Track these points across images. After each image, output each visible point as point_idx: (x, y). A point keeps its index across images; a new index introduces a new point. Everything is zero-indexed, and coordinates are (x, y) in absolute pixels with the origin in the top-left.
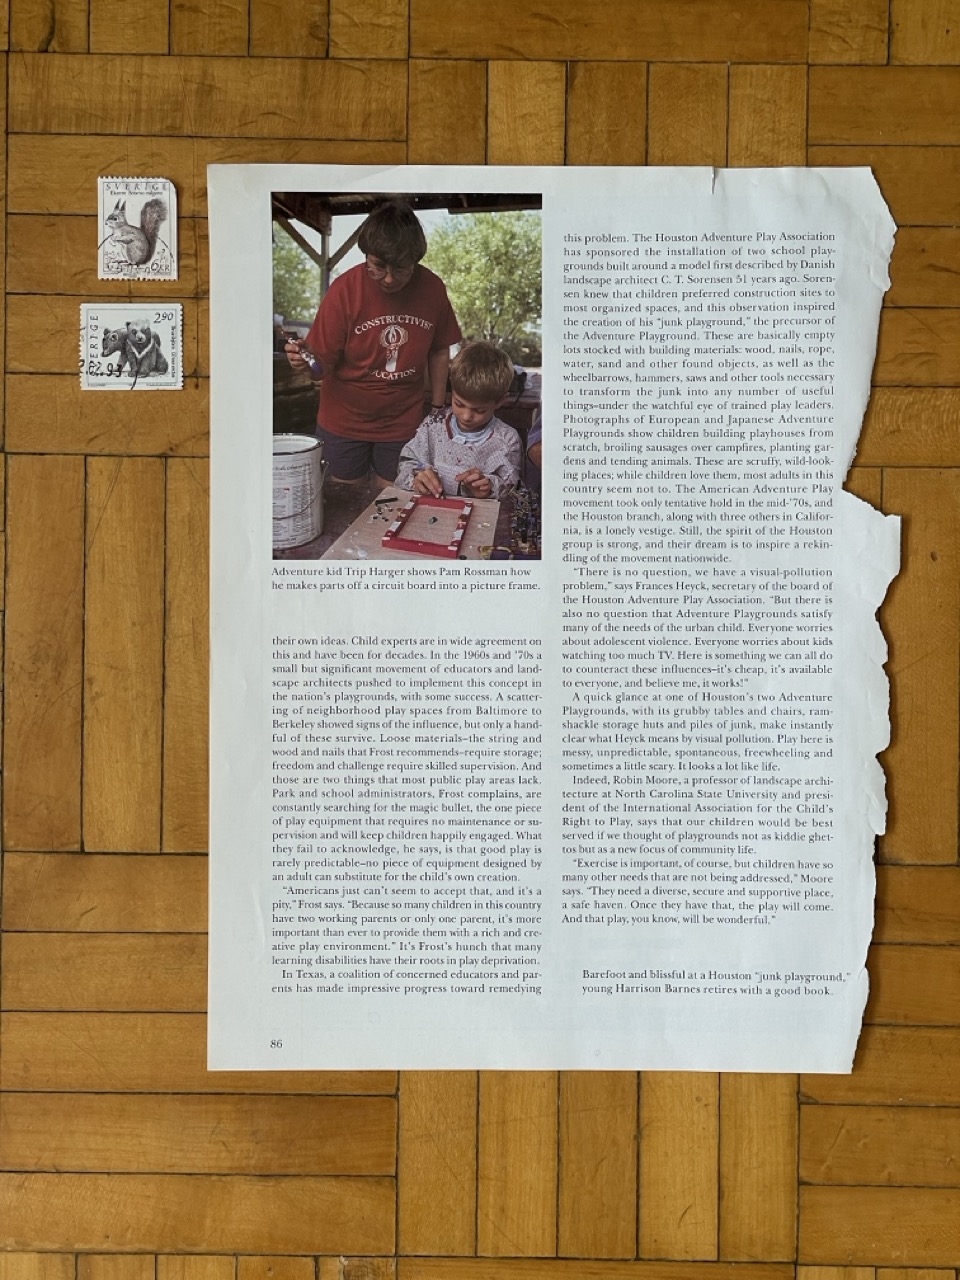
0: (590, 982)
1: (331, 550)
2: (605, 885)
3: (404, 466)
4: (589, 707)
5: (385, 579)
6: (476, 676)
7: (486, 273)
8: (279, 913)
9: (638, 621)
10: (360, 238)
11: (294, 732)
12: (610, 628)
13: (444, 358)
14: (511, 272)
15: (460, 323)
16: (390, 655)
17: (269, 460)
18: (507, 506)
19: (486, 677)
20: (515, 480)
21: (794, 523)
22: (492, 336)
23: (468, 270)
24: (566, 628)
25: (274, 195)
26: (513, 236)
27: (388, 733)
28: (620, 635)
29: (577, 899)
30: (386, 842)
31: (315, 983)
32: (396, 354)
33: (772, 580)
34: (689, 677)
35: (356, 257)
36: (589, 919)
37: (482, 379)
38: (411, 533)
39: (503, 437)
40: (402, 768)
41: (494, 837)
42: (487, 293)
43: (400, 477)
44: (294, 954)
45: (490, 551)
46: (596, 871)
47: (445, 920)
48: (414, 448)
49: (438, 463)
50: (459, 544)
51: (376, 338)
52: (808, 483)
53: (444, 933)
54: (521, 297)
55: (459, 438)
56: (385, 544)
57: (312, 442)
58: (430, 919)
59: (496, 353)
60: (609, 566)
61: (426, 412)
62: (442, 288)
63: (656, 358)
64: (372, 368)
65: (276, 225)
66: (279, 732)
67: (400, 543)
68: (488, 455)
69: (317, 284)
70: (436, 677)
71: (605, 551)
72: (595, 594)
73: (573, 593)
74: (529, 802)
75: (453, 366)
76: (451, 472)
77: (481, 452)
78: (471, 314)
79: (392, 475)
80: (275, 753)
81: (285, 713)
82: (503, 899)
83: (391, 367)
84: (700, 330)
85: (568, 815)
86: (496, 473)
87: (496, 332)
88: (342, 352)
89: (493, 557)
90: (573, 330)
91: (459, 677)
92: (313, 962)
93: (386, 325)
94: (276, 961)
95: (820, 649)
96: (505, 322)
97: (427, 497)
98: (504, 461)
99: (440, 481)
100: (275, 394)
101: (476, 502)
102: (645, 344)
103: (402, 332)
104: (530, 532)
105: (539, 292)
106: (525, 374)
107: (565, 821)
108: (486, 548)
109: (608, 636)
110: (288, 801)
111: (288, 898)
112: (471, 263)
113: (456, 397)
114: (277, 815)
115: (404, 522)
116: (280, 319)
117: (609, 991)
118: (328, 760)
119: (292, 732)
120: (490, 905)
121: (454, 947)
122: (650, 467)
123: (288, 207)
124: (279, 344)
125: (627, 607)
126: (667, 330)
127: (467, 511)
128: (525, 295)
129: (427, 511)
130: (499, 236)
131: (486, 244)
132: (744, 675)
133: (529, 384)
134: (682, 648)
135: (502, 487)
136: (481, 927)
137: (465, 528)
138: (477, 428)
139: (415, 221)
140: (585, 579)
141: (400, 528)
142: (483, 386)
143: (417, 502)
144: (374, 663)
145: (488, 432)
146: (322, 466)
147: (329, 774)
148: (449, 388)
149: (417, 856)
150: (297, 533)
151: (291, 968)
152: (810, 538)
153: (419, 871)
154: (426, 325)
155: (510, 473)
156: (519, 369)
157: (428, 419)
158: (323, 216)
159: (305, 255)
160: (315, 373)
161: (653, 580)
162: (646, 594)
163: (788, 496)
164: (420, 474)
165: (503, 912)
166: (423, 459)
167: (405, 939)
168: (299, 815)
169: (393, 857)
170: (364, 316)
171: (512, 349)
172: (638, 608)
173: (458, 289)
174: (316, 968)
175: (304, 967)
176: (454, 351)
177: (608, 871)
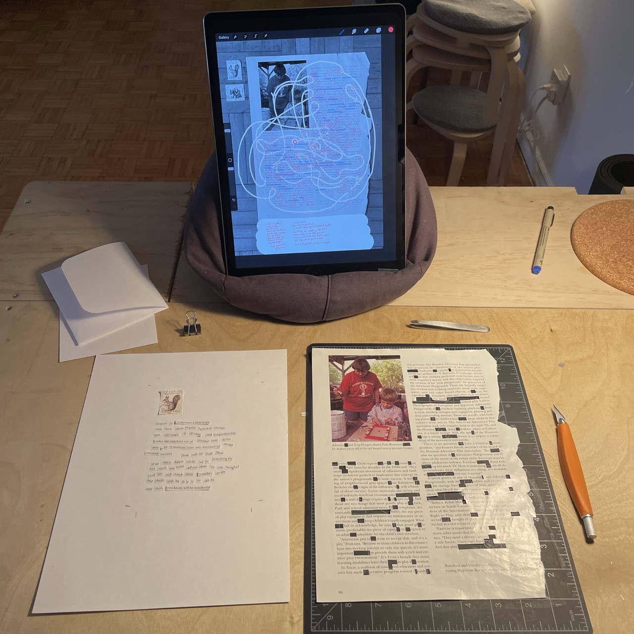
0: (448, 568)
1: (349, 439)
2: (448, 536)
3: (369, 418)
4: (433, 481)
5: (366, 447)
6: (397, 473)
7: (387, 372)
8: (339, 547)
9: (445, 457)
10: (353, 366)
11: (341, 490)
12: (436, 459)
13: (378, 392)
14: (394, 372)
15: (381, 383)
16: (369, 468)
17: (330, 417)
18: (400, 427)
19: (400, 473)
20: (402, 421)
21: (486, 430)
22: (391, 386)
23: (382, 372)
24: (422, 459)
25: (329, 356)
26: (393, 365)
27: (371, 489)
28: (439, 461)
29: (439, 540)
30: (374, 523)
31: (353, 570)
32: (364, 391)
33: (483, 445)
34: (464, 472)
35: (352, 370)
36: (444, 547)
37: (389, 396)
38: (373, 434)
39: (397, 411)
40: (376, 500)
41: (409, 521)
42: (388, 377)
43: (368, 420)
44: (345, 560)
45: (397, 439)
46: (444, 531)
47: (396, 548)
48: (372, 413)
49: (378, 417)
50: (387, 437)
51: (358, 387)
52: (488, 420)
53: (395, 553)
54: (397, 377)
55: (384, 411)
56: (365, 437)
57: (343, 412)
58: (390, 548)
59: (392, 390)
60: (433, 442)
61: (374, 403)
62: (376, 376)
63: (437, 391)
64: (358, 394)
65: (330, 363)
66: (337, 490)
67: (369, 437)
68: (393, 415)
69: (341, 376)
70: (384, 473)
71: (431, 438)
72: (429, 450)
73: (423, 450)
74: (418, 510)
75: (380, 393)
76: (383, 419)
77: (391, 414)
78: (384, 381)
79: (366, 420)
80: (335, 496)
81: (338, 484)
82: (414, 541)
83: (363, 394)
84: (448, 384)
85: (432, 513)
86: (396, 419)
87: (391, 385)
88: (349, 391)
89: (398, 441)
90: (413, 385)
91: (391, 473)
92: (352, 563)
93: (361, 384)
94: (338, 563)
95: (502, 464)
96: (393, 383)
97: (377, 425)
98: (398, 416)
99: (380, 421)
100: (331, 401)
101: (391, 426)
102: (434, 388)
103: (365, 386)
104: (408, 434)
105: (402, 376)
106: (401, 395)
107: (431, 516)
108: (395, 438)
109: (436, 461)
110: (340, 511)
111: (342, 542)
112: (383, 370)
113: (382, 400)
114: (337, 515)
115: (370, 431)
116: (331, 383)
117: (455, 571)
118: (352, 498)
119: (340, 490)
120: (410, 543)
121: (400, 557)
122: (440, 417)
123: (332, 359)
124: (331, 389)
125: (440, 453)
126: (439, 385)
127: (388, 429)
128: (398, 377)
129: (376, 429)
130: (389, 365)
131: (386, 366)
132: (480, 471)
133: (402, 397)
134: (459, 464)
135: (398, 423)
136: (408, 550)
137: (389, 433)
138: (390, 408)
139: (367, 361)
140: (426, 446)
141: (369, 433)
142: (389, 398)
143: (374, 427)
144: (365, 470)
145: (392, 409)
146: (345, 418)
147: (353, 502)
148: (380, 398)
149: (384, 527)
150: (338, 435)
151: (344, 565)
152: (492, 434)
153: (385, 532)
154: (372, 384)
155: (400, 419)
156: (399, 394)
157: (375, 406)
158: (342, 361)
159: (338, 370)
160: (342, 396)
161: (447, 446)
162: (445, 450)
163: (482, 423)
164: (374, 420)
165: (415, 545)
166: (374, 416)
167: (383, 555)
168: (344, 515)
169: (376, 528)
170: (354, 382)
171: (397, 389)
172: (444, 453)
173: (380, 376)
174: (353, 565)
175: (349, 565)
176: (380, 390)
177: (448, 531)
